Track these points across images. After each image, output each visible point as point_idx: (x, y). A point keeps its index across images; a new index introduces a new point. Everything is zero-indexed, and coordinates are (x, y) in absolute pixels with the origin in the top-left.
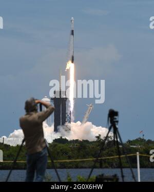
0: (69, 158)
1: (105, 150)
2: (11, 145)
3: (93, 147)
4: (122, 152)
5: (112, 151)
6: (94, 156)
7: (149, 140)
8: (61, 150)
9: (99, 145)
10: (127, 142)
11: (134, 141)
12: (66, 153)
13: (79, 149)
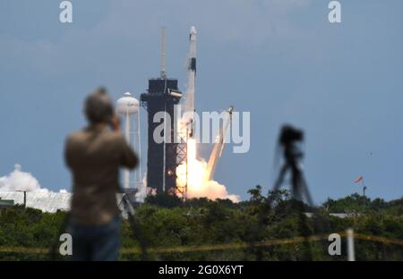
0: (185, 241)
1: (270, 224)
2: (44, 211)
3: (244, 217)
4: (312, 229)
5: (289, 227)
6: (243, 238)
7: (378, 200)
8: (165, 223)
9: (256, 212)
10: (325, 205)
11: (341, 201)
12: (177, 231)
13: (208, 222)
